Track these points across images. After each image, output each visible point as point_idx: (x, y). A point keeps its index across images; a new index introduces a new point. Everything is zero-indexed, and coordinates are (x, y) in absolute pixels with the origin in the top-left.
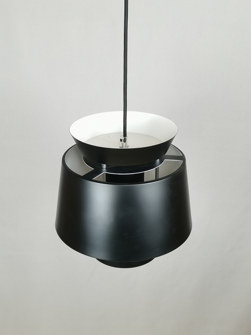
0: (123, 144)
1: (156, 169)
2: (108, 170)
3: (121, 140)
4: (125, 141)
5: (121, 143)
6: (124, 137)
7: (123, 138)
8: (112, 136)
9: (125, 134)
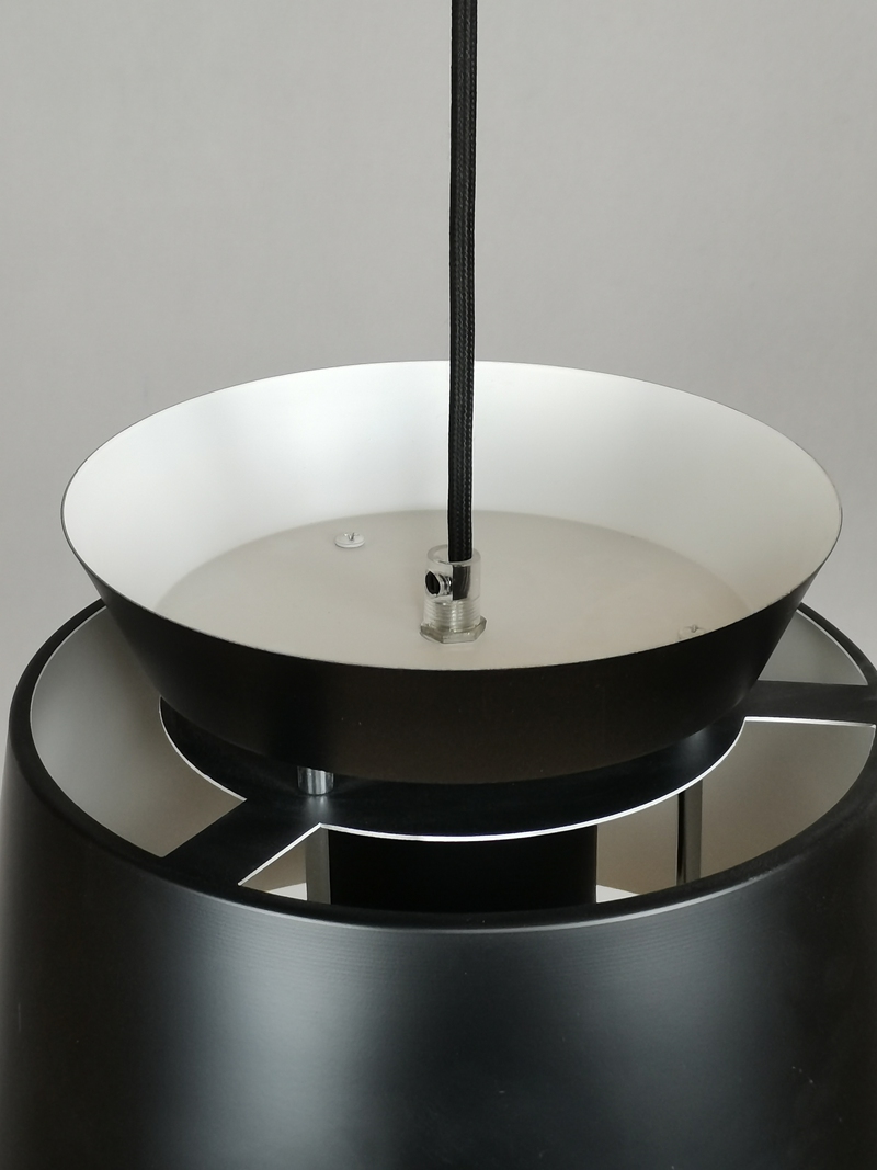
0: (444, 613)
1: (681, 795)
2: (347, 803)
3: (432, 584)
4: (460, 586)
5: (430, 600)
6: (451, 560)
7: (445, 569)
8: (359, 541)
9: (460, 544)
